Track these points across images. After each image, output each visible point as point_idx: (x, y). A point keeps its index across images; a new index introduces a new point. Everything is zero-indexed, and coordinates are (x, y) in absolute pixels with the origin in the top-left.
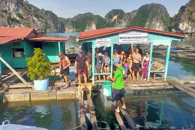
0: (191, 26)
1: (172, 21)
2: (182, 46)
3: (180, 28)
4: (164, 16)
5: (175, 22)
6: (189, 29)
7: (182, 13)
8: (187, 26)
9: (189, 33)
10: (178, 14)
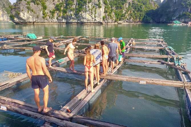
0: (31, 15)
1: (12, 9)
2: (10, 36)
3: (21, 17)
4: (6, 4)
5: (15, 11)
6: (30, 19)
7: (20, 2)
8: (28, 16)
9: (31, 22)
10: (16, 2)
